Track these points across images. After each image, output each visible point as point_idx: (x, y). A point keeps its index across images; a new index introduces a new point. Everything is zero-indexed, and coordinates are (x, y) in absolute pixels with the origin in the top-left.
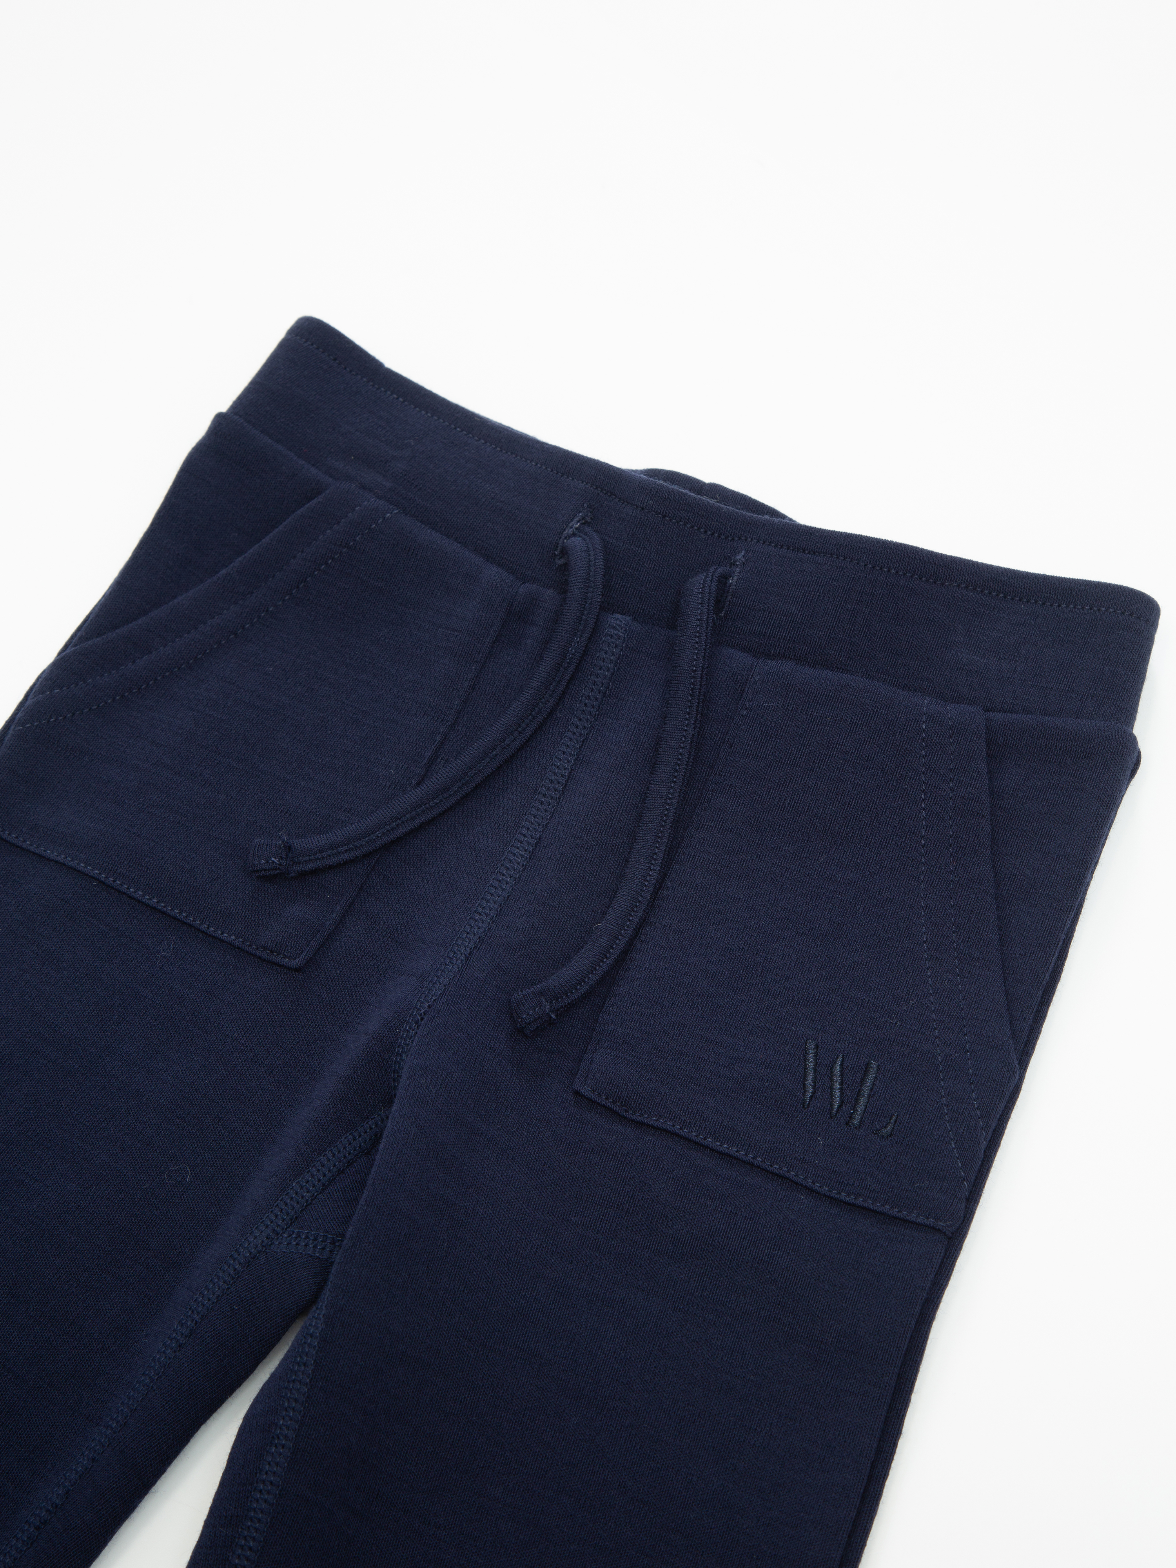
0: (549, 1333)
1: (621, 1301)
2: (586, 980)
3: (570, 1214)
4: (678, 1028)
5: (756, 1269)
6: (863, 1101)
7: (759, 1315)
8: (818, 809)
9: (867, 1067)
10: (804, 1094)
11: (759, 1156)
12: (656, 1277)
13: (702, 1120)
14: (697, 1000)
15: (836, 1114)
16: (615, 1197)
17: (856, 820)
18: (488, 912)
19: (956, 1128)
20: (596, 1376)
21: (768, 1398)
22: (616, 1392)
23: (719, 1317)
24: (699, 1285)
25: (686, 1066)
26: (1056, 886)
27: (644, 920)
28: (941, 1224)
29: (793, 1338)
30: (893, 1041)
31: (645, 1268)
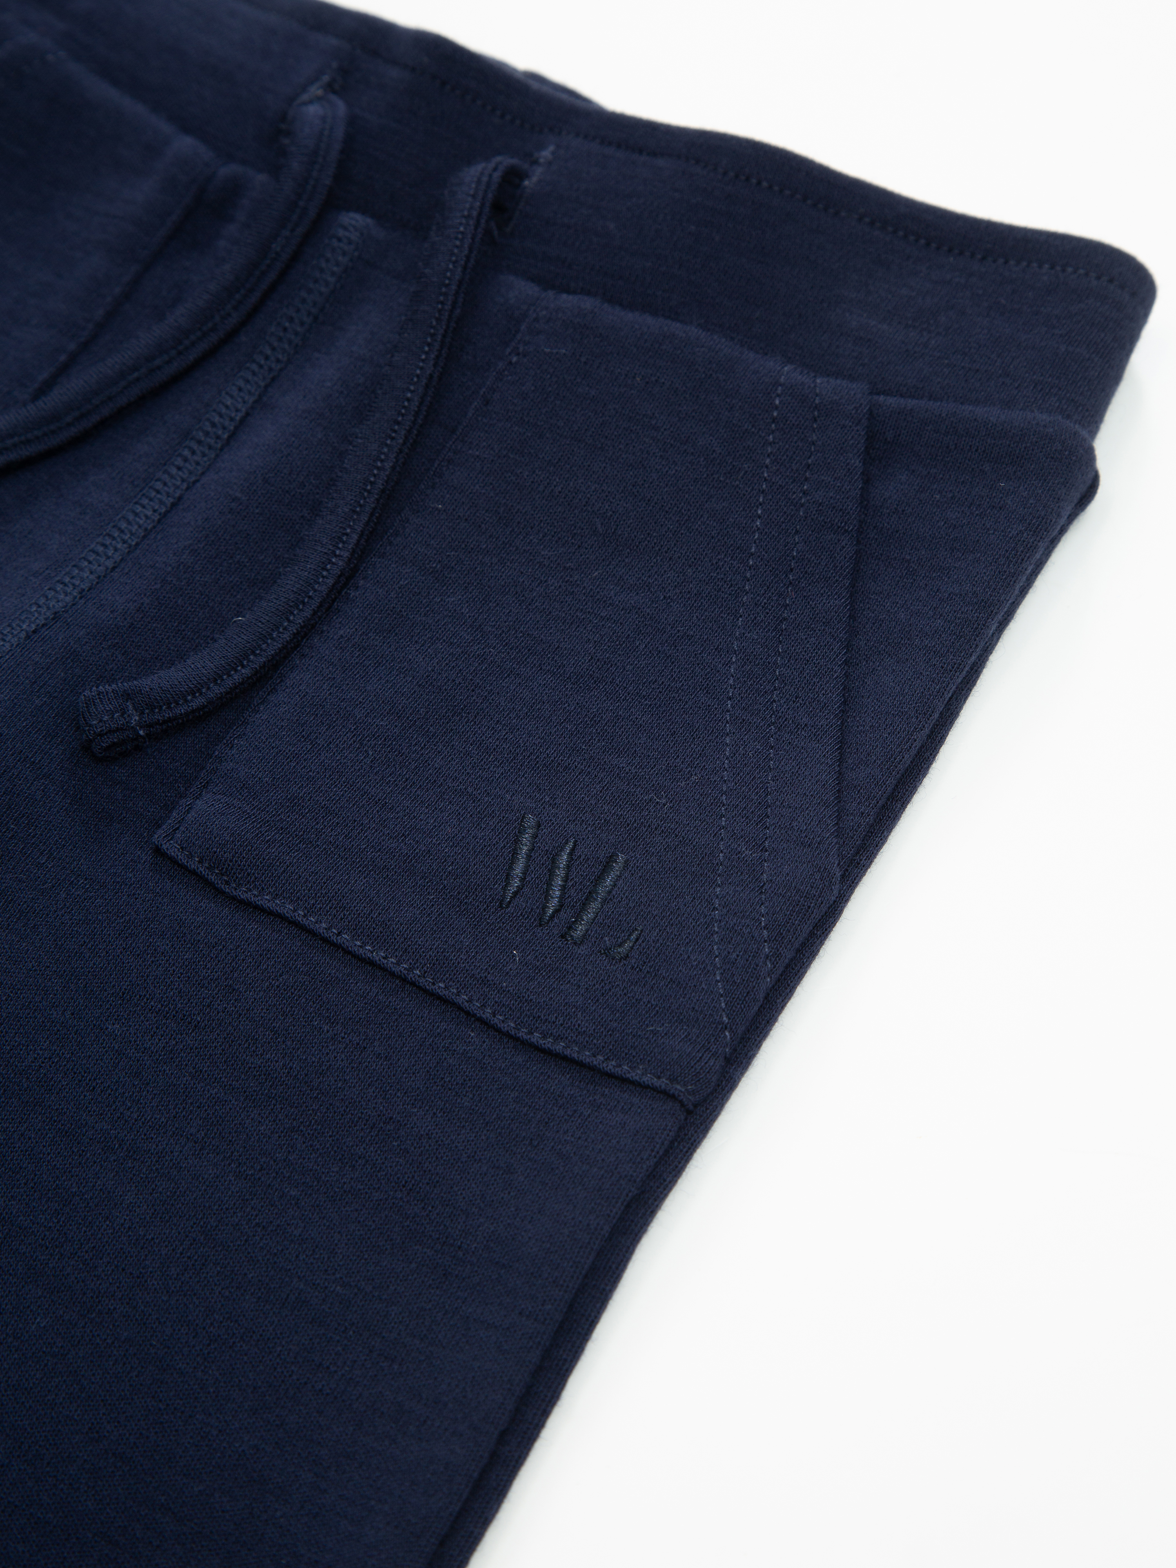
0: (32, 1188)
1: (157, 1153)
2: (204, 690)
3: (107, 1020)
4: (330, 776)
5: (379, 1131)
6: (594, 906)
7: (369, 1197)
8: (602, 504)
9: (611, 858)
10: (505, 888)
11: (418, 968)
12: (220, 1125)
13: (340, 908)
14: (368, 741)
15: (549, 921)
16: (182, 1004)
17: (655, 523)
18: (77, 583)
19: (726, 952)
20: (91, 1259)
21: (358, 1323)
22: (118, 1287)
23: (306, 1194)
24: (284, 1144)
25: (332, 830)
26: (940, 635)
27: (313, 626)
28: (679, 1087)
29: (415, 1237)
30: (656, 829)
31: (206, 1110)
